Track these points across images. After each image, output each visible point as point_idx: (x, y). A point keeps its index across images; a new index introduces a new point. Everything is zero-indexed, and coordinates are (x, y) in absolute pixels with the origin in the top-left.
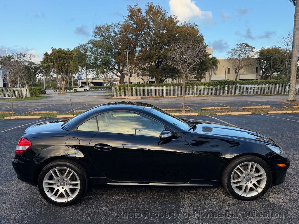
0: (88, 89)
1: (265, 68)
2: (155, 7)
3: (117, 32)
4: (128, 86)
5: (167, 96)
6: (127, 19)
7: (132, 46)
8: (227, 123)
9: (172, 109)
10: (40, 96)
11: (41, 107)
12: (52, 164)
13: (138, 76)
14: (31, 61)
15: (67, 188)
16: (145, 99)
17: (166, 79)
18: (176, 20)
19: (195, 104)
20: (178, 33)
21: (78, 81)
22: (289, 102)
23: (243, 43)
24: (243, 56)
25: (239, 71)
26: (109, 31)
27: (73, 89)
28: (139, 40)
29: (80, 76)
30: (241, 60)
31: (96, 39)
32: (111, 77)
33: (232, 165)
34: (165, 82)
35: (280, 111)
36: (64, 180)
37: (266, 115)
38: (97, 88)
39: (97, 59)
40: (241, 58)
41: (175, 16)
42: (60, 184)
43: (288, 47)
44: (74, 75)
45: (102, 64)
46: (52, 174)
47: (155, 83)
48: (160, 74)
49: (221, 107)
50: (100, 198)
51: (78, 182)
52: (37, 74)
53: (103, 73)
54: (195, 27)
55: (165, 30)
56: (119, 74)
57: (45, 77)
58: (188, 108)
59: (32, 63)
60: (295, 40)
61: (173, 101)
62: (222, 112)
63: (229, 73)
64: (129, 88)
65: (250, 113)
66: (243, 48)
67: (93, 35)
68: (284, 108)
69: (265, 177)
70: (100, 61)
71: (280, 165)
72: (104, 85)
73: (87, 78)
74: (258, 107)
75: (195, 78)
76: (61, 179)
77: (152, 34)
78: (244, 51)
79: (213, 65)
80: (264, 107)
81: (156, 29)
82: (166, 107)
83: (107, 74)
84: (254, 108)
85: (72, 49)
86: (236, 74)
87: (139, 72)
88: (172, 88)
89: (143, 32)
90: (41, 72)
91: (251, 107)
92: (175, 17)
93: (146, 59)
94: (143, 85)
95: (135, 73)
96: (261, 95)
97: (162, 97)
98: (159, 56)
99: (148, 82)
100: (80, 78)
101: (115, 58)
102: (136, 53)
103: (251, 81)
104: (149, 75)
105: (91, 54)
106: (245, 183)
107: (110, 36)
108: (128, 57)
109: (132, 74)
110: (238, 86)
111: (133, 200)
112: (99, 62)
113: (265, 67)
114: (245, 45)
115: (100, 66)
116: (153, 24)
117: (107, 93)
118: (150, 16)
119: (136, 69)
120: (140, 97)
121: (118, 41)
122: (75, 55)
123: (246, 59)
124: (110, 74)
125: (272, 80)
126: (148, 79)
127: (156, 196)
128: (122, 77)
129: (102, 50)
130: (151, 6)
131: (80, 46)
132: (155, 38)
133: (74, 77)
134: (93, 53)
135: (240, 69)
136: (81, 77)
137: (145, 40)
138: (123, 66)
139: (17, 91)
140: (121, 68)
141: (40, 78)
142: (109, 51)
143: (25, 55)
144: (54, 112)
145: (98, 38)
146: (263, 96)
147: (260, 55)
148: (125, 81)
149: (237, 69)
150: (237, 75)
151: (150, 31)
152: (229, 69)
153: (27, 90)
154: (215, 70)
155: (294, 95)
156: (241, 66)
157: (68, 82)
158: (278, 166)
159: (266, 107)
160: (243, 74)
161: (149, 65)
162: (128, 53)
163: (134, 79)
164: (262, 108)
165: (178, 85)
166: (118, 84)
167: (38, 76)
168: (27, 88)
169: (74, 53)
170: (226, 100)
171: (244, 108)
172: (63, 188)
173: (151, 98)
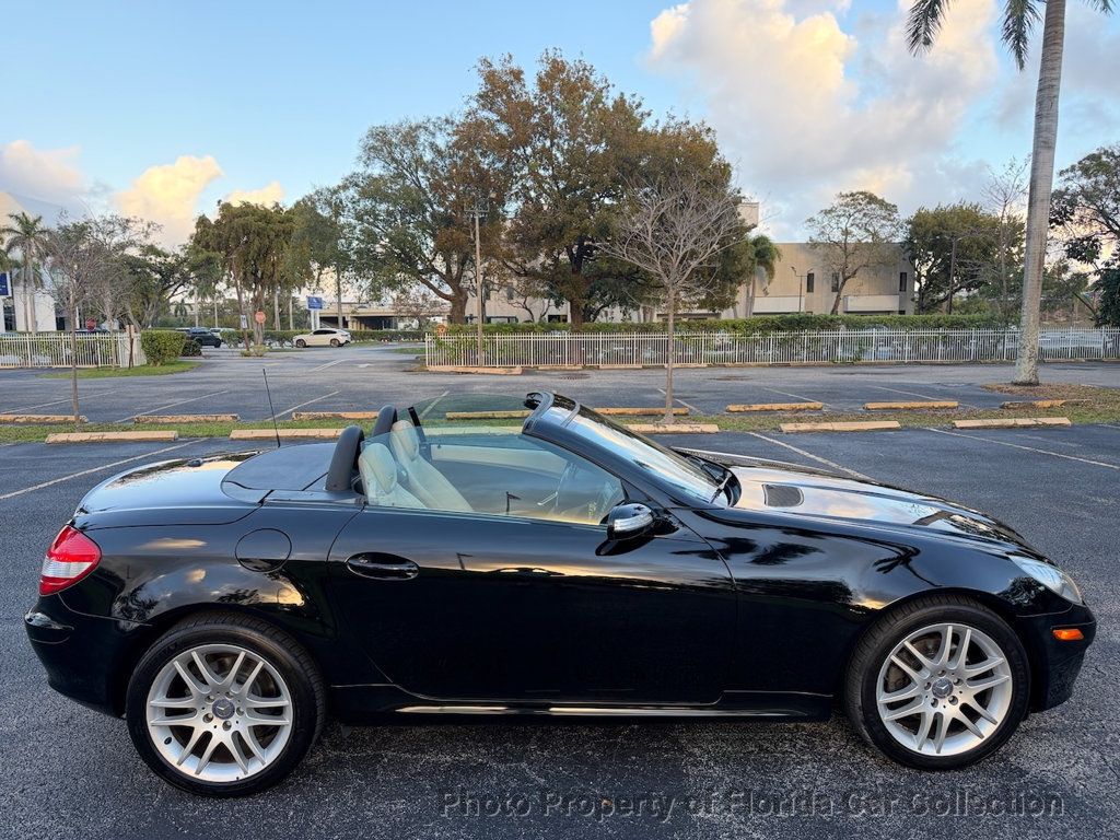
0: (342, 340)
1: (930, 276)
2: (567, 67)
3: (443, 149)
4: (480, 330)
5: (609, 366)
6: (475, 105)
7: (493, 195)
8: (819, 459)
9: (630, 411)
10: (180, 363)
11: (179, 401)
12: (177, 635)
13: (510, 297)
14: (148, 242)
15: (243, 724)
16: (537, 374)
17: (606, 309)
18: (640, 110)
19: (704, 392)
20: (646, 153)
21: (309, 313)
22: (1018, 388)
23: (861, 190)
24: (859, 235)
25: (843, 284)
26: (414, 143)
27: (291, 341)
28: (516, 177)
29: (316, 296)
30: (850, 248)
31: (369, 171)
32: (420, 301)
33: (881, 637)
34: (601, 319)
35: (991, 417)
36: (227, 694)
37: (949, 430)
38: (372, 336)
39: (372, 238)
40: (851, 240)
41: (637, 96)
42: (214, 710)
43: (1008, 206)
44: (295, 294)
45: (390, 254)
46: (178, 676)
47: (569, 320)
48: (586, 290)
49: (794, 405)
50: (377, 758)
51: (285, 701)
52: (171, 286)
53: (392, 284)
54: (704, 136)
55: (603, 145)
56: (447, 289)
57: (200, 299)
58: (683, 407)
59: (151, 250)
60: (1039, 181)
61: (632, 381)
62: (799, 420)
63: (810, 288)
64: (481, 338)
65: (895, 424)
66: (859, 207)
67: (359, 158)
68: (1002, 407)
69: (1006, 677)
70: (384, 246)
71: (1064, 634)
72: (396, 327)
73: (340, 304)
74: (917, 404)
75: (702, 305)
76: (217, 690)
77: (558, 155)
78: (860, 216)
79: (760, 263)
80: (936, 405)
81: (573, 138)
82: (608, 403)
83: (407, 288)
84: (906, 409)
85: (288, 204)
86: (835, 294)
87: (515, 283)
88: (626, 337)
89: (529, 150)
90: (185, 280)
91: (894, 405)
92: (637, 100)
93: (538, 240)
94: (529, 328)
95: (501, 286)
96: (920, 364)
97: (591, 368)
98: (585, 230)
99: (546, 316)
100: (316, 303)
101: (434, 236)
102: (504, 220)
103: (887, 317)
104: (550, 296)
105: (354, 222)
106: (933, 704)
107: (416, 162)
108: (478, 232)
109: (493, 289)
110: (843, 333)
111: (502, 767)
112: (379, 250)
113: (928, 271)
114: (866, 197)
115: (384, 262)
116: (565, 122)
117: (408, 353)
118: (551, 96)
119: (504, 275)
120: (518, 369)
121: (447, 179)
122: (299, 225)
123: (867, 243)
124: (417, 290)
125: (956, 315)
126: (546, 306)
127: (590, 753)
128: (459, 299)
129: (391, 208)
130: (555, 61)
131: (317, 193)
132: (569, 169)
133: (295, 300)
134: (359, 217)
135: (849, 277)
136: (319, 301)
137: (534, 174)
138: (462, 263)
139: (101, 343)
140: (455, 269)
141: (183, 301)
142: (413, 211)
143: (131, 224)
144: (223, 417)
145: (377, 169)
146: (927, 368)
147: (913, 232)
148: (467, 314)
149: (837, 279)
150: (838, 296)
151: (552, 145)
152: (810, 277)
153: (135, 342)
154: (767, 279)
155: (1032, 364)
156: (850, 266)
157: (277, 314)
158: (1054, 638)
159: (943, 404)
160: (857, 294)
161: (549, 262)
162: (477, 221)
163: (498, 306)
164: (930, 408)
165: (645, 328)
166: (446, 324)
167: (173, 295)
168: (134, 334)
169: (296, 218)
170: (807, 378)
171: (870, 406)
172: (227, 727)
173: (556, 370)
